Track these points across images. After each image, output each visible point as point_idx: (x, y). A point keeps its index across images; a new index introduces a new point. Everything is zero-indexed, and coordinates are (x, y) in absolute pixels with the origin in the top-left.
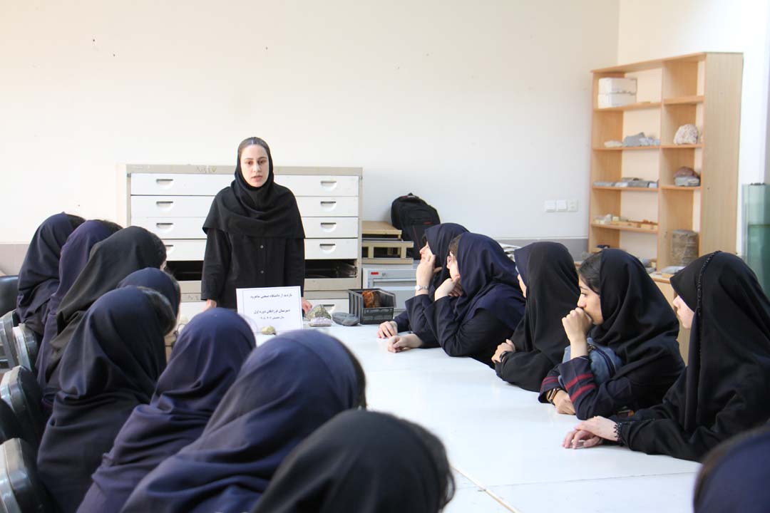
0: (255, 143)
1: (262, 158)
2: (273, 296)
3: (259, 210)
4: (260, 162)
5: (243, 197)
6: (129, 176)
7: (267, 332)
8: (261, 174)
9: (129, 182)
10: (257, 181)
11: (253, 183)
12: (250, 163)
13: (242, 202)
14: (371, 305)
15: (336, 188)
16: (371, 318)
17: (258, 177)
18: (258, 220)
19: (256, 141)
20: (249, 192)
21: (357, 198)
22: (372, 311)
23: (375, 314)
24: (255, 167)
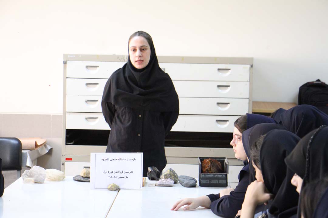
0: (139, 35)
1: (143, 46)
2: (120, 160)
3: (140, 87)
4: (142, 49)
5: (129, 77)
6: (65, 63)
7: (111, 188)
8: (142, 59)
9: (65, 68)
10: (139, 64)
11: (137, 66)
12: (135, 50)
13: (128, 80)
14: (208, 171)
15: (230, 75)
16: (208, 182)
17: (140, 61)
18: (139, 96)
19: (141, 33)
20: (134, 73)
21: (248, 83)
22: (207, 176)
23: (210, 179)
24: (138, 53)
